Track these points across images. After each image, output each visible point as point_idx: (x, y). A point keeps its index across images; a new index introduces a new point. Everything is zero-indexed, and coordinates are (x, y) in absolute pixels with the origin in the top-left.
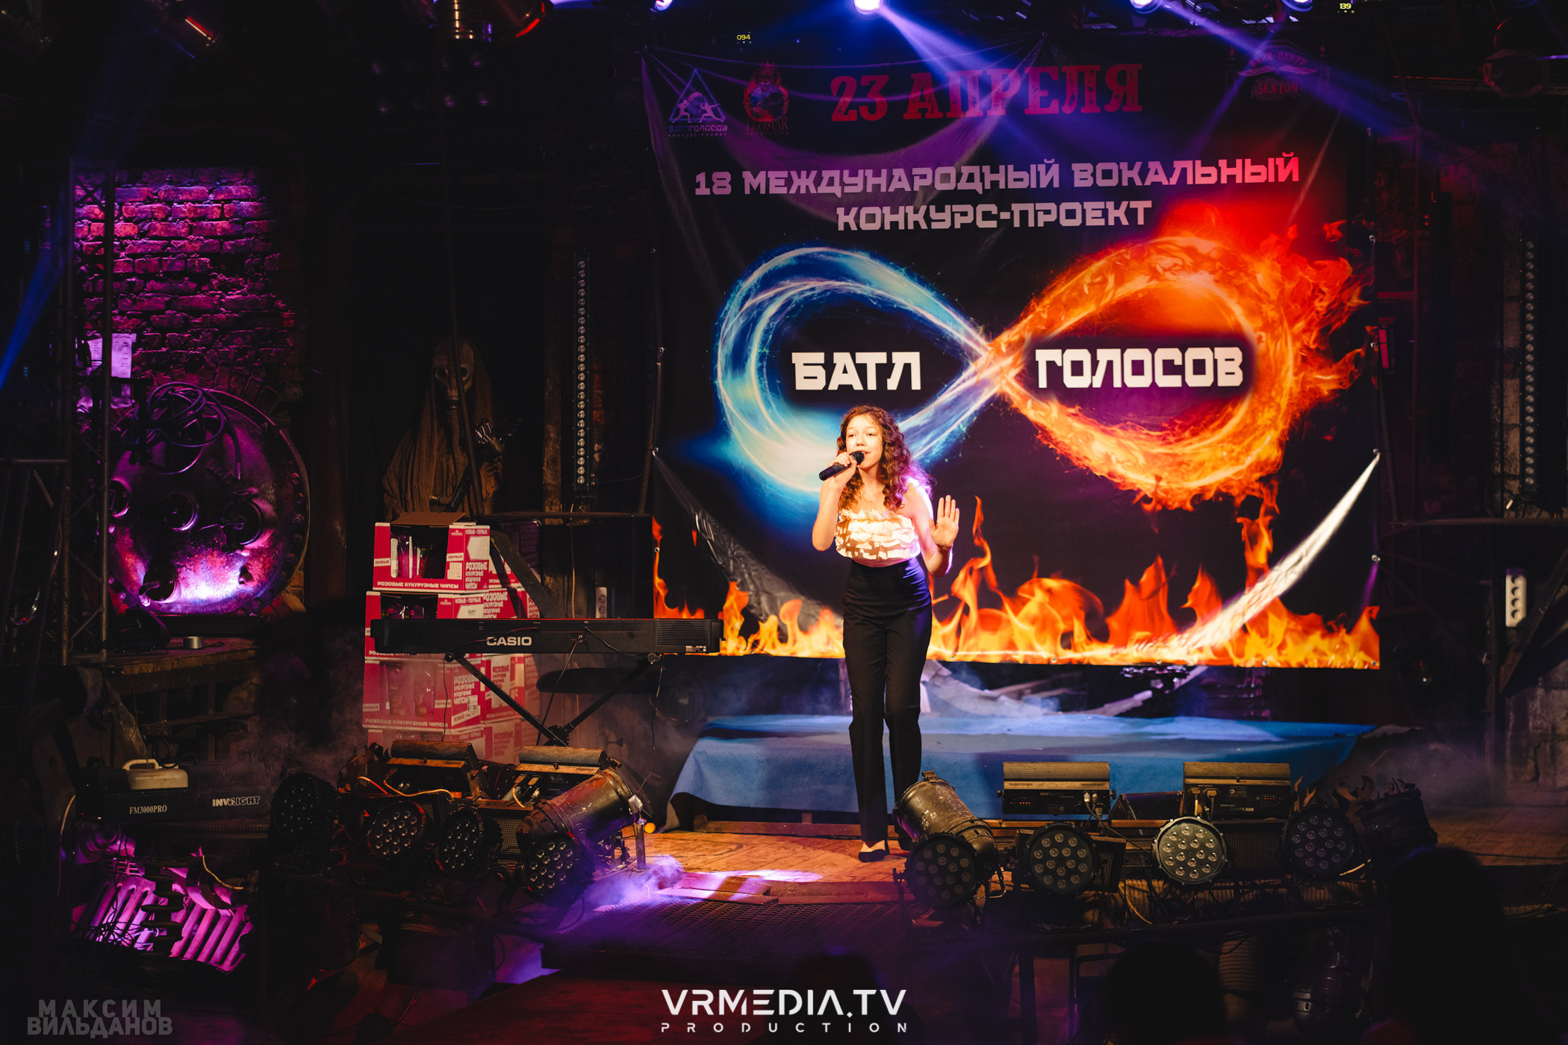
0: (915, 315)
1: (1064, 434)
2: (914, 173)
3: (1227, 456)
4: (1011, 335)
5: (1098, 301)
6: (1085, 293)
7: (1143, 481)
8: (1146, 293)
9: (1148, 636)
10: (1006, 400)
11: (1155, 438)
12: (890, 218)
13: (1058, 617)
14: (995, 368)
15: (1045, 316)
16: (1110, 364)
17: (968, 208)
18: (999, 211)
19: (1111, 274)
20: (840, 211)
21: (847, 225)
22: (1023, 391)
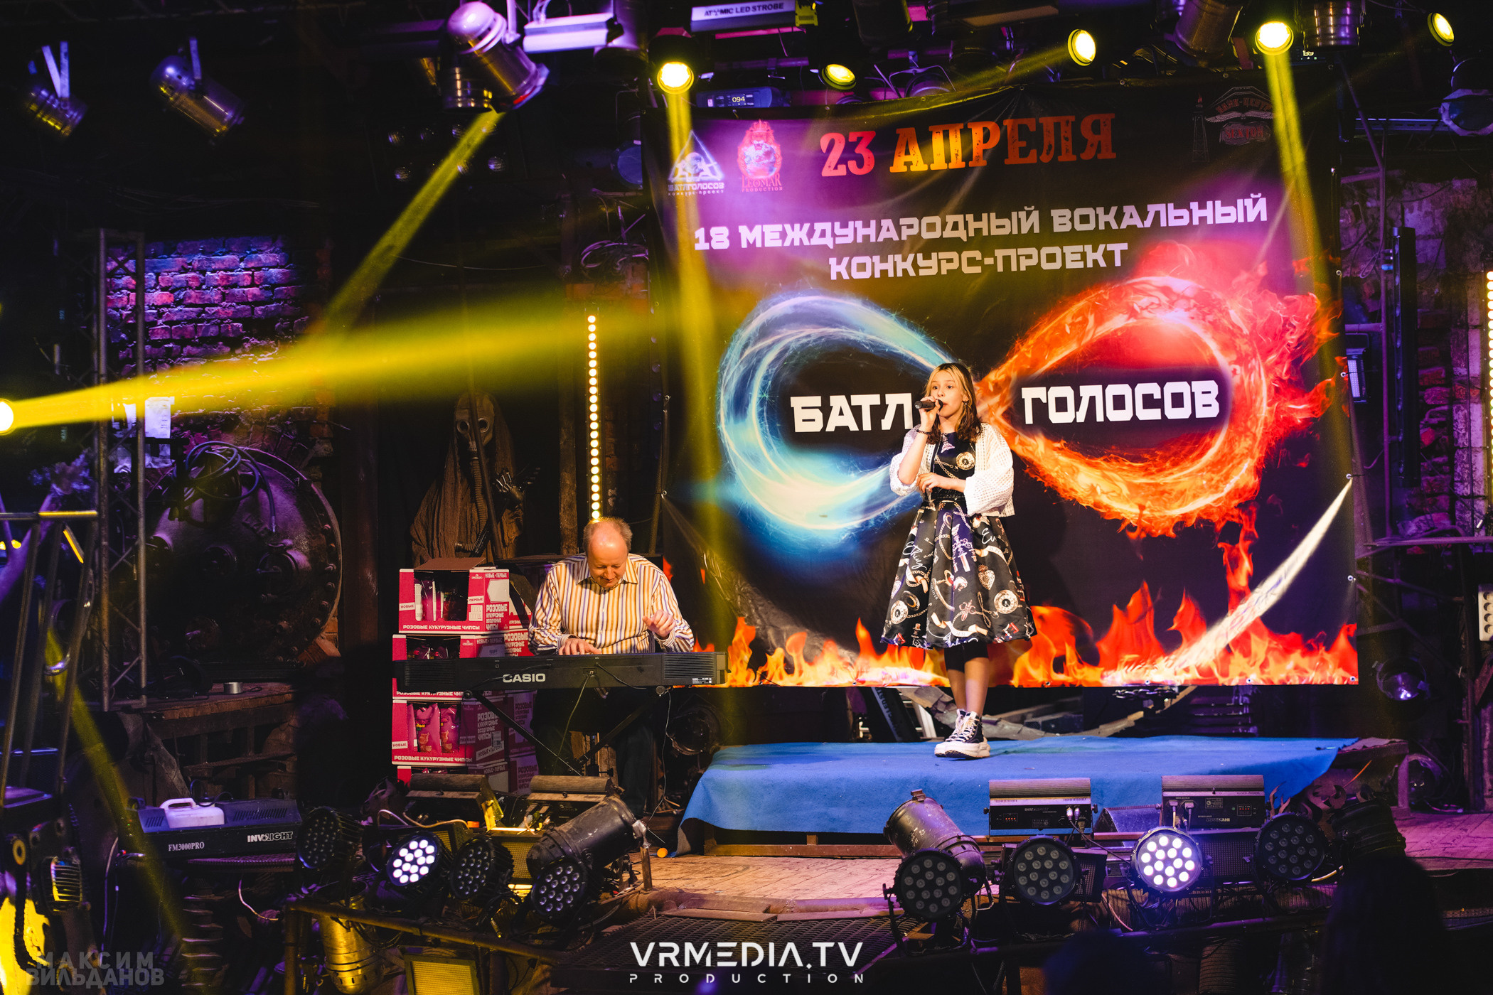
0: (906, 358)
1: (1050, 467)
2: (901, 223)
3: (1207, 483)
4: (998, 375)
5: (1080, 340)
6: (1066, 333)
7: (1127, 510)
8: (1125, 331)
9: (1136, 658)
11: (1138, 468)
12: (880, 267)
13: (1051, 643)
15: (1029, 356)
16: (1092, 399)
17: (954, 255)
18: (983, 257)
19: (1091, 314)
20: (833, 261)
21: (839, 274)
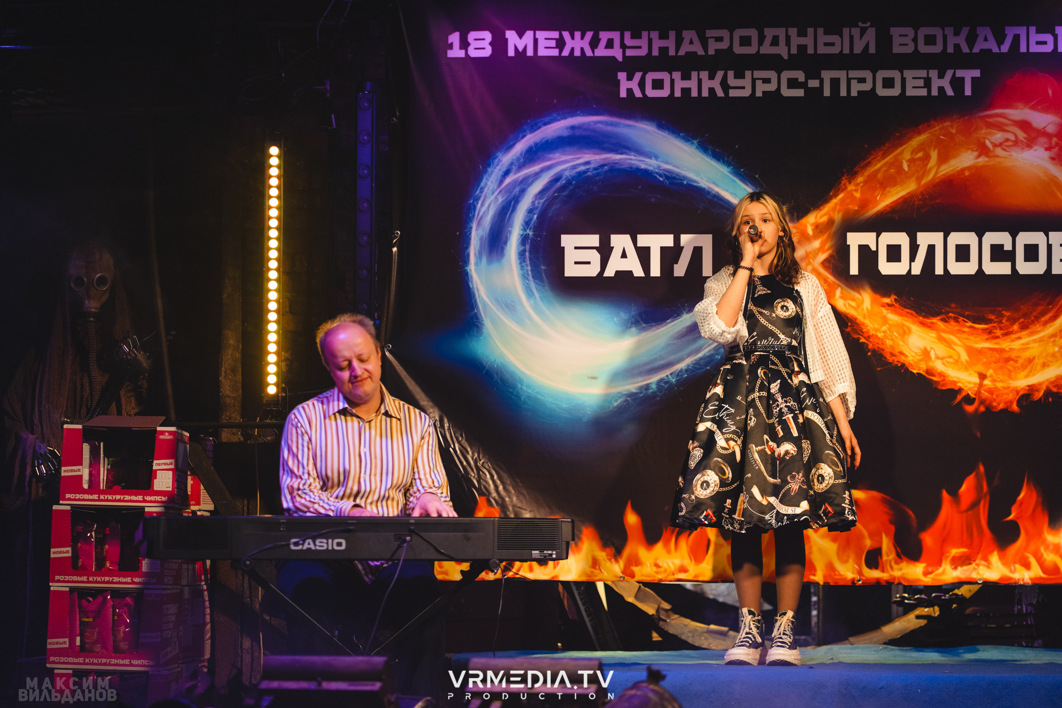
0: (709, 193)
1: (876, 326)
2: (707, 35)
4: (819, 216)
5: (919, 179)
6: (904, 170)
7: (965, 379)
8: (973, 171)
9: (964, 553)
11: (980, 331)
12: (680, 84)
13: (865, 533)
15: (857, 195)
16: (931, 249)
17: (772, 75)
18: (807, 78)
19: (934, 150)
20: (622, 76)
21: (630, 91)
22: (831, 278)
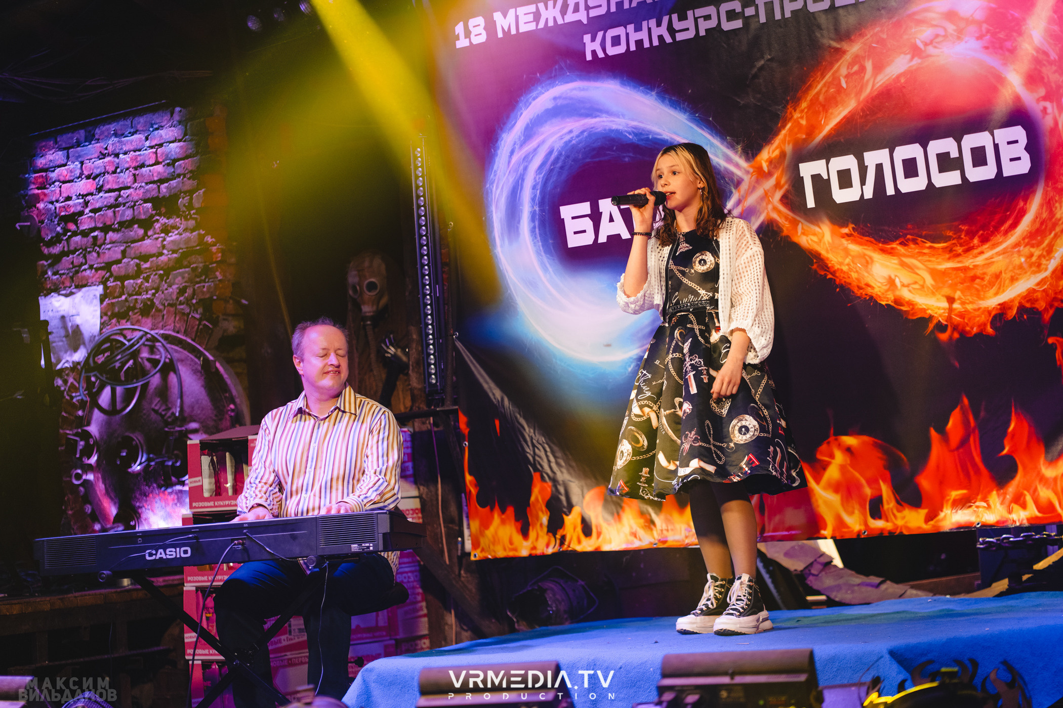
3: (1026, 261)
4: (771, 151)
5: (858, 95)
6: (842, 87)
7: (934, 305)
8: (908, 76)
9: (965, 494)
10: (775, 229)
11: (940, 251)
12: (634, 37)
14: (759, 192)
15: (804, 122)
16: (879, 168)
17: (711, 10)
18: (744, 6)
19: (868, 60)
20: (587, 38)
21: (594, 53)
22: (791, 214)
